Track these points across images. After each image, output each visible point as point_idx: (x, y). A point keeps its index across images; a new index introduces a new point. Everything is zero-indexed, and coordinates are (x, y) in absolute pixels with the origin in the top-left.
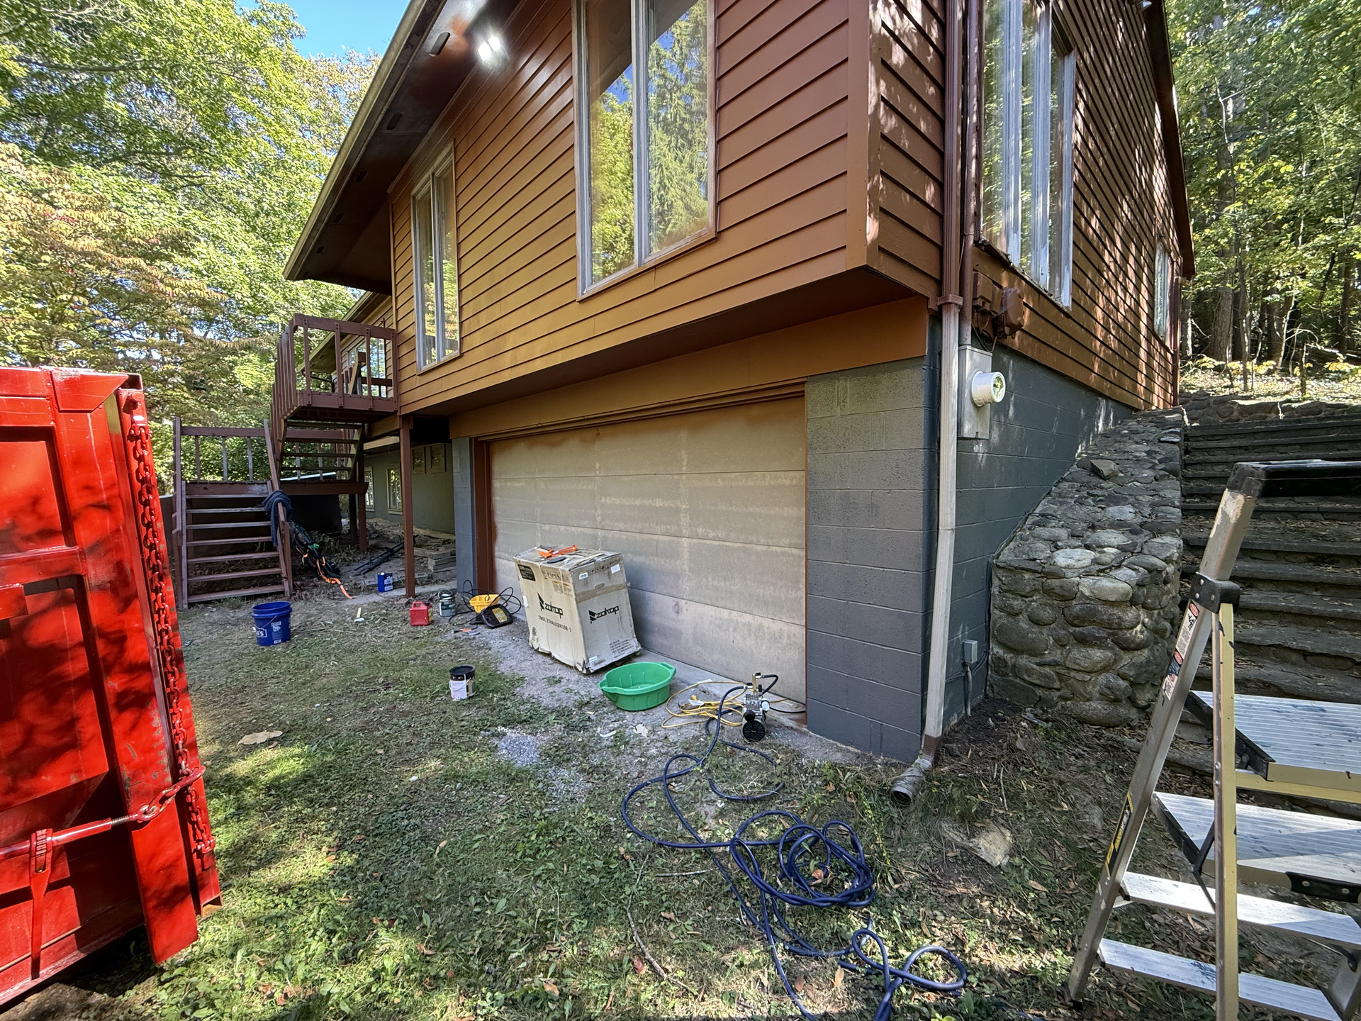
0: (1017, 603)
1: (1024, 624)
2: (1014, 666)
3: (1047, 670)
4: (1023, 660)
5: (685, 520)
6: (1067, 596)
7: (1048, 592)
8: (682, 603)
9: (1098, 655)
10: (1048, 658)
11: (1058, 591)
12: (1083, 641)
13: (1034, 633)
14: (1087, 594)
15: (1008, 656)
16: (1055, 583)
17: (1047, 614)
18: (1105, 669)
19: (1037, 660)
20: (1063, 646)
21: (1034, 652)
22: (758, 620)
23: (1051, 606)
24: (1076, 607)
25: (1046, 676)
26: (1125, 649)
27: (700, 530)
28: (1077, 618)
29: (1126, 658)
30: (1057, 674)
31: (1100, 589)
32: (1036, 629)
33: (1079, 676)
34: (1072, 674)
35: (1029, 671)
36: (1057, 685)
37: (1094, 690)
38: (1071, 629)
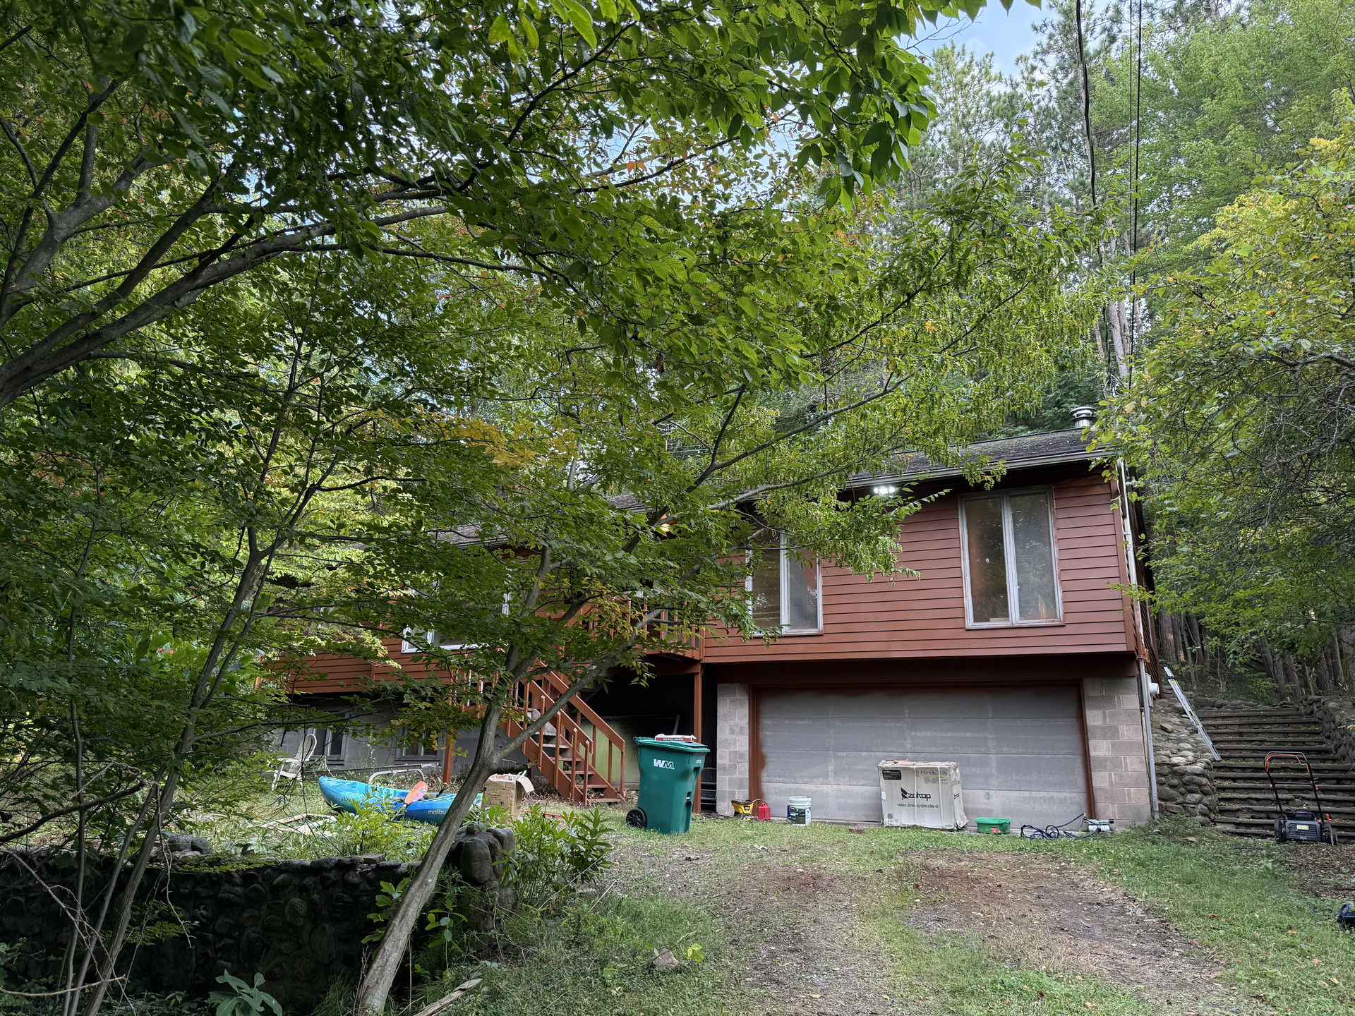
0: (1164, 779)
1: (1168, 788)
3: (1180, 806)
5: (991, 744)
6: (1183, 774)
7: (1174, 772)
8: (991, 793)
9: (1197, 796)
10: (1179, 801)
11: (1178, 771)
12: (1191, 792)
14: (1189, 771)
15: (1163, 803)
16: (1177, 768)
17: (1175, 781)
18: (1199, 803)
19: (1175, 803)
20: (1184, 795)
21: (1173, 800)
22: (1051, 794)
23: (1177, 779)
24: (1186, 777)
26: (1204, 794)
27: (1005, 749)
28: (1187, 781)
29: (1205, 798)
30: (1184, 806)
31: (1193, 769)
32: (1172, 790)
34: (1189, 805)
37: (1197, 811)
38: (1185, 787)
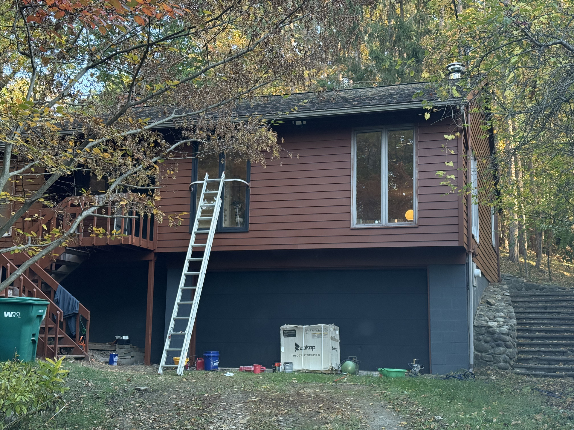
0: (481, 337)
1: (483, 343)
2: (481, 356)
3: (490, 356)
4: (484, 354)
6: (493, 333)
7: (489, 332)
9: (502, 349)
10: (490, 352)
11: (492, 332)
12: (498, 346)
13: (486, 345)
14: (498, 332)
15: (479, 354)
16: (491, 329)
17: (489, 339)
18: (503, 353)
19: (487, 353)
20: (493, 348)
21: (486, 351)
23: (490, 337)
24: (496, 336)
25: (489, 357)
26: (507, 348)
28: (496, 339)
29: (508, 350)
30: (493, 356)
31: (501, 330)
32: (486, 344)
33: (498, 356)
34: (496, 355)
35: (485, 357)
36: (492, 360)
37: (501, 360)
38: (495, 343)
